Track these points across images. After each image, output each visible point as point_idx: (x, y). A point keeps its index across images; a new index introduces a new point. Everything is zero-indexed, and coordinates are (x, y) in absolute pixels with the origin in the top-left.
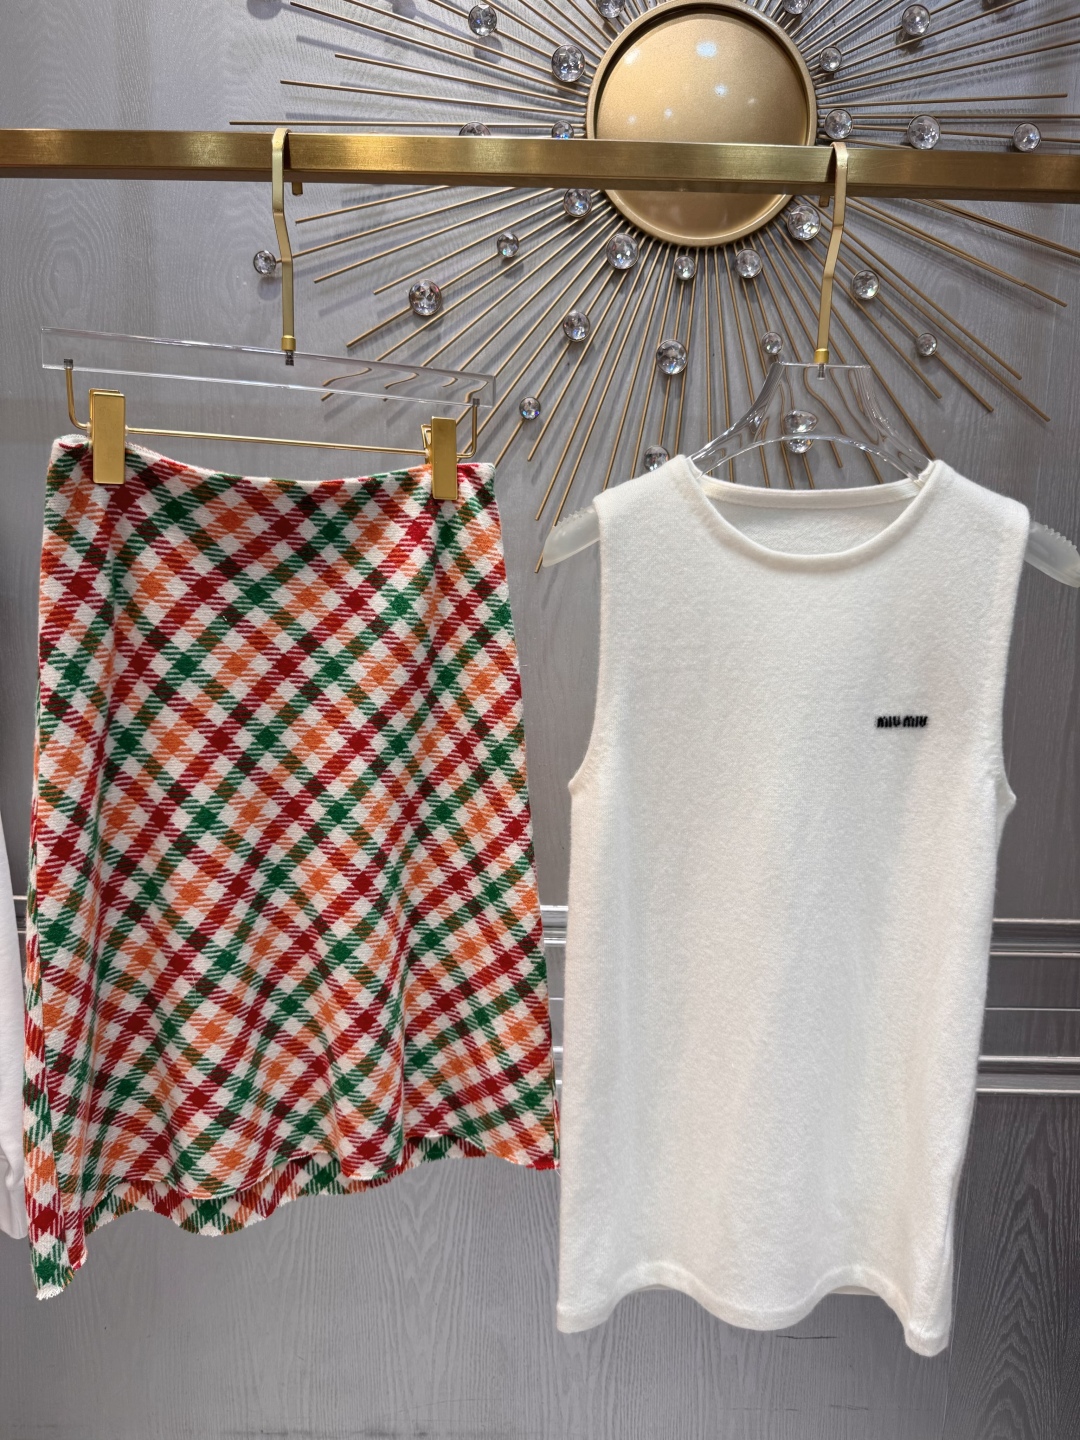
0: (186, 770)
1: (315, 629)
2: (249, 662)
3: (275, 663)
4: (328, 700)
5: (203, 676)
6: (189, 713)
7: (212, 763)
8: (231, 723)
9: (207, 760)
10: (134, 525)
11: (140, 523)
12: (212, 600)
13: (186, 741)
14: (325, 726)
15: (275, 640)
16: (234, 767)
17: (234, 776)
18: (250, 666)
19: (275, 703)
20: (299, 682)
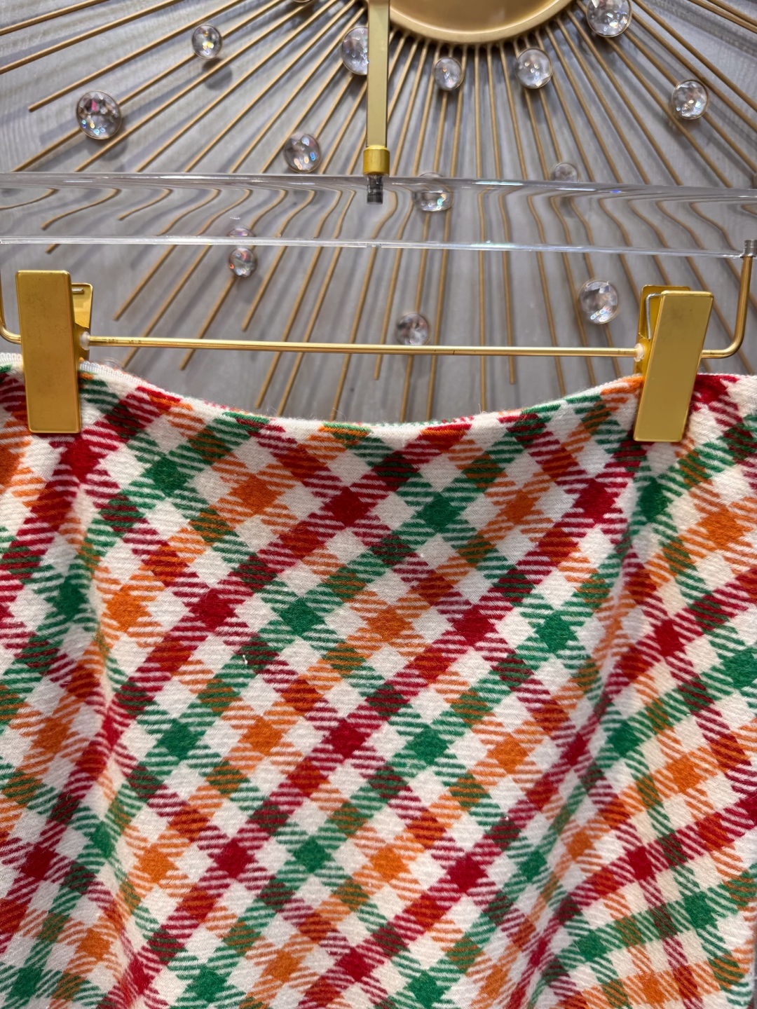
0: (177, 910)
1: (400, 675)
2: (285, 731)
3: (327, 733)
4: (416, 799)
5: (207, 756)
6: (184, 818)
7: (219, 895)
8: (252, 831)
9: (212, 892)
10: (97, 505)
11: (106, 501)
12: (226, 629)
13: (178, 864)
14: (409, 844)
15: (329, 696)
16: (256, 901)
17: (255, 914)
18: (286, 739)
19: (327, 800)
20: (367, 767)
